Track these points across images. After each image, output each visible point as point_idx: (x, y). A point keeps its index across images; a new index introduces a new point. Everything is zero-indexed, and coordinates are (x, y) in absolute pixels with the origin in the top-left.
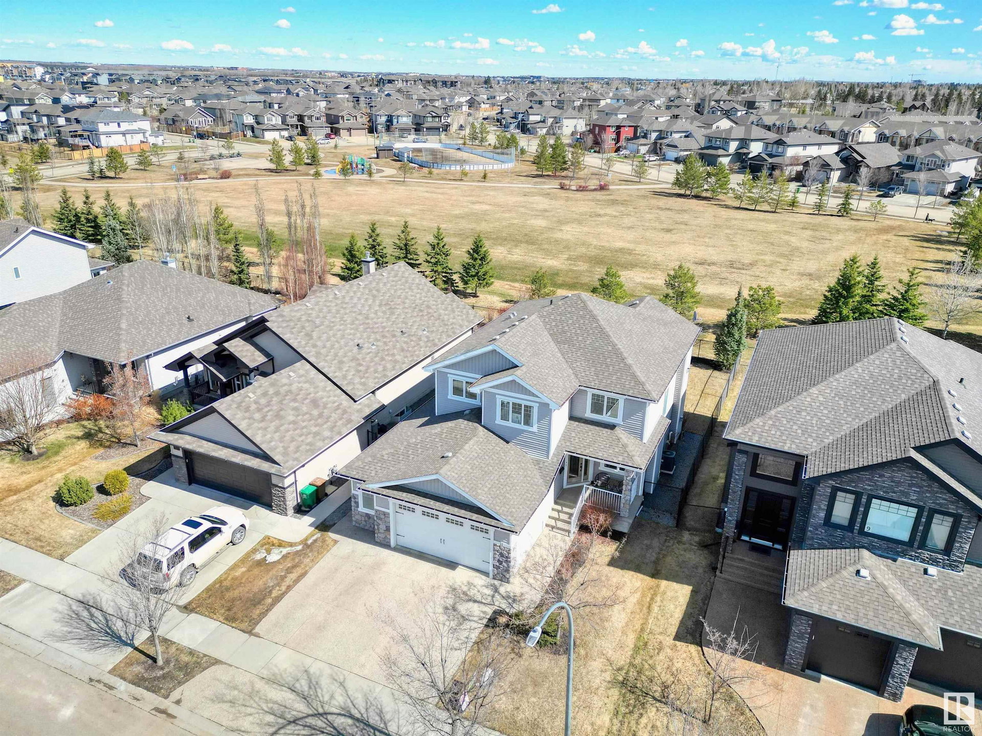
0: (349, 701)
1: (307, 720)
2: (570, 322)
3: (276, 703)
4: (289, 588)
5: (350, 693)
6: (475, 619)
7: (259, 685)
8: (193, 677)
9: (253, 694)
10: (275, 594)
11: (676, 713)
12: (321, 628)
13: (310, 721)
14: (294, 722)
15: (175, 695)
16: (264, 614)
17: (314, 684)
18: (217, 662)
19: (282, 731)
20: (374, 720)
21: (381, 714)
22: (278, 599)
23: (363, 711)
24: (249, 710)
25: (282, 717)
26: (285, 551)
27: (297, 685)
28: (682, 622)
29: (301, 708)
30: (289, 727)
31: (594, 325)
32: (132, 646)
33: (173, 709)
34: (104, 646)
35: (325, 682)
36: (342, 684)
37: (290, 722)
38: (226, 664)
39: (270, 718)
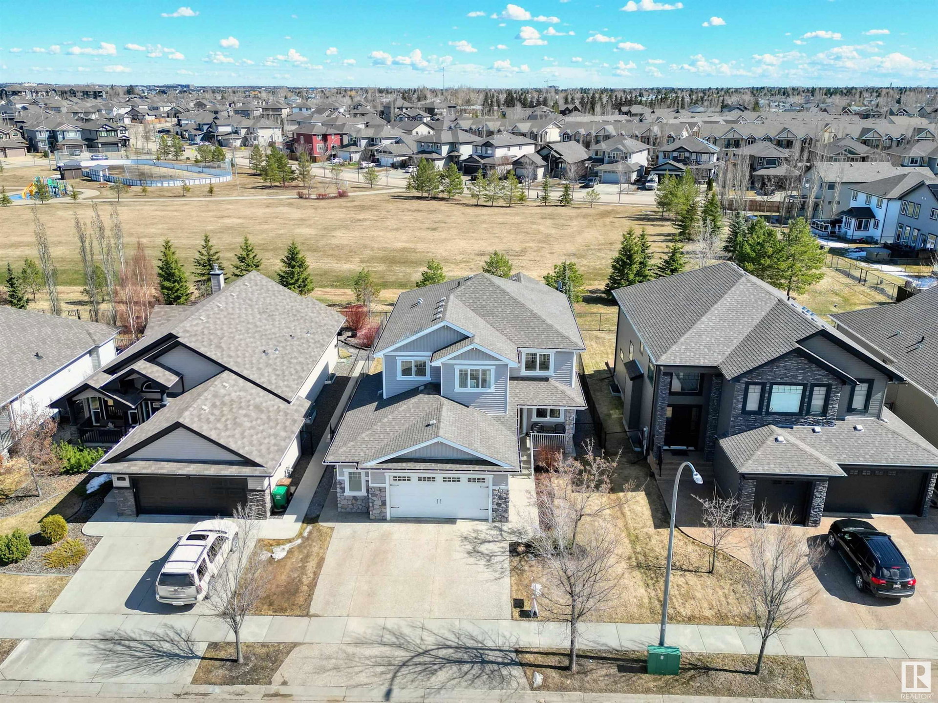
0: (439, 638)
1: (414, 660)
2: (485, 297)
3: (376, 657)
4: (316, 575)
5: (436, 632)
6: (499, 553)
7: (350, 650)
8: (282, 661)
9: (350, 657)
10: (305, 581)
11: (687, 573)
12: (371, 594)
13: (416, 660)
14: (404, 664)
15: (277, 678)
16: (310, 597)
17: (398, 635)
18: (295, 645)
19: (399, 674)
20: (470, 643)
21: (472, 638)
22: (313, 586)
23: (457, 640)
24: (357, 669)
25: (390, 665)
26: (287, 547)
27: (385, 640)
28: (653, 516)
29: (401, 655)
30: (403, 669)
31: (507, 297)
32: (197, 657)
33: (283, 690)
34: (167, 666)
35: (407, 631)
36: (423, 628)
37: (401, 667)
38: (305, 643)
39: (380, 669)
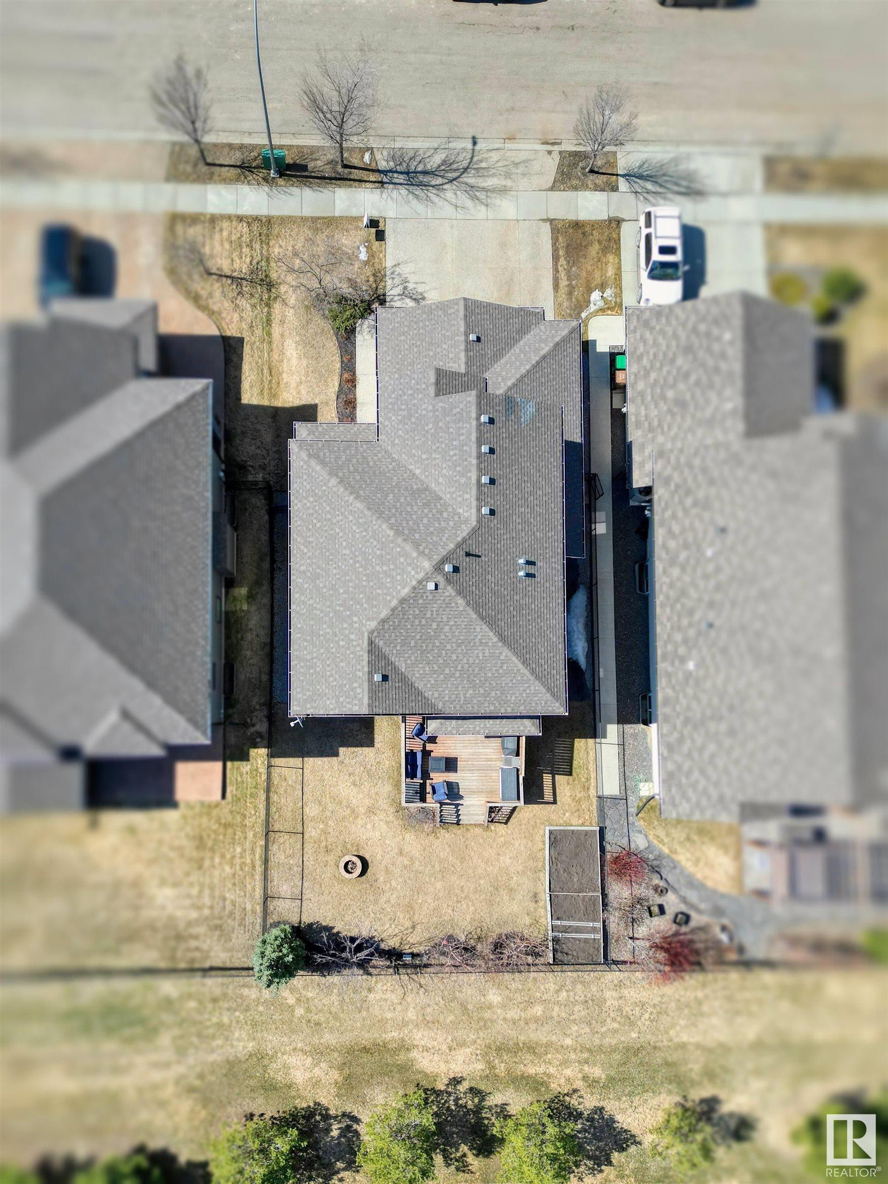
0: (443, 196)
1: (459, 174)
3: (488, 176)
4: (556, 270)
5: (446, 203)
7: (509, 183)
8: (557, 173)
9: (508, 175)
10: (562, 261)
12: (503, 245)
13: (455, 175)
14: (466, 170)
15: (557, 158)
16: (555, 241)
17: (474, 198)
18: (552, 189)
19: (469, 161)
20: (418, 191)
21: (417, 196)
22: (556, 258)
23: (429, 194)
24: (500, 164)
25: (476, 169)
27: (484, 193)
29: (469, 179)
30: (466, 165)
32: (623, 176)
33: (549, 148)
34: (640, 167)
35: (469, 203)
36: (456, 207)
37: (468, 168)
38: (545, 190)
39: (483, 165)
